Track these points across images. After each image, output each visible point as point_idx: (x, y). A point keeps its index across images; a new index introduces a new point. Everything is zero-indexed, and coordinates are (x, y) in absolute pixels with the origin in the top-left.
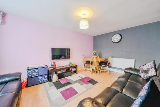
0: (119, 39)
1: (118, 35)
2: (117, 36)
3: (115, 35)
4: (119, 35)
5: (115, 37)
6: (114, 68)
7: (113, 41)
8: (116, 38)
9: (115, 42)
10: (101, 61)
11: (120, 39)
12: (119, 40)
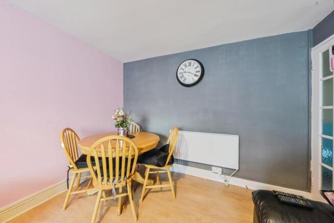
0: (195, 75)
1: (193, 62)
2: (190, 64)
3: (187, 63)
4: (197, 64)
5: (187, 69)
6: (186, 163)
7: (182, 80)
8: (190, 72)
9: (187, 82)
10: (143, 152)
11: (199, 74)
12: (196, 79)
